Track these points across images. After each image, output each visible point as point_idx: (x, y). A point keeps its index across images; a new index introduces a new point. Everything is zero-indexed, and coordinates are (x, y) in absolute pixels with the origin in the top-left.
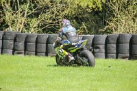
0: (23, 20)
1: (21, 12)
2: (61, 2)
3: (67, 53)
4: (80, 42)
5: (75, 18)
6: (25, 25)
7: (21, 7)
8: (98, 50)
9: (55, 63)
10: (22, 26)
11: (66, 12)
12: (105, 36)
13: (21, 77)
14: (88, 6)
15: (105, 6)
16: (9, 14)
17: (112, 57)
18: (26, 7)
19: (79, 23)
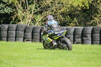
0: (31, 16)
1: (29, 11)
2: (59, 3)
3: (51, 40)
4: (62, 32)
5: (69, 15)
6: (32, 20)
7: (29, 7)
8: (86, 38)
9: (43, 47)
10: (30, 20)
11: (62, 10)
12: (91, 28)
13: (29, 58)
14: (78, 6)
15: (91, 5)
16: (21, 12)
17: (97, 43)
18: (33, 7)
19: (72, 18)
